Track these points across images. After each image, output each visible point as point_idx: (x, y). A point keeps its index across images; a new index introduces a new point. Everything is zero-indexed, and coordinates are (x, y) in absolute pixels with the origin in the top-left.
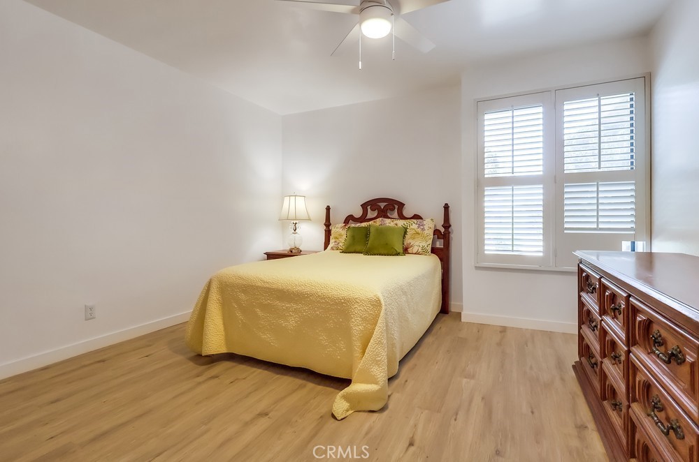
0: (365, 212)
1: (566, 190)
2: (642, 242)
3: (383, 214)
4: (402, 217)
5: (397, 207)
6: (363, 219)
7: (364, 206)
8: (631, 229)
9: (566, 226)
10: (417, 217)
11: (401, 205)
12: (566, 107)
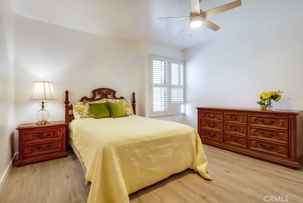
0: (95, 95)
1: (172, 90)
2: (183, 105)
3: (105, 96)
4: (115, 98)
5: (112, 93)
6: (93, 99)
7: (94, 92)
8: (182, 101)
9: (172, 101)
10: (122, 98)
11: (114, 92)
12: (172, 64)
